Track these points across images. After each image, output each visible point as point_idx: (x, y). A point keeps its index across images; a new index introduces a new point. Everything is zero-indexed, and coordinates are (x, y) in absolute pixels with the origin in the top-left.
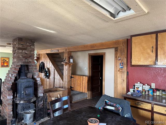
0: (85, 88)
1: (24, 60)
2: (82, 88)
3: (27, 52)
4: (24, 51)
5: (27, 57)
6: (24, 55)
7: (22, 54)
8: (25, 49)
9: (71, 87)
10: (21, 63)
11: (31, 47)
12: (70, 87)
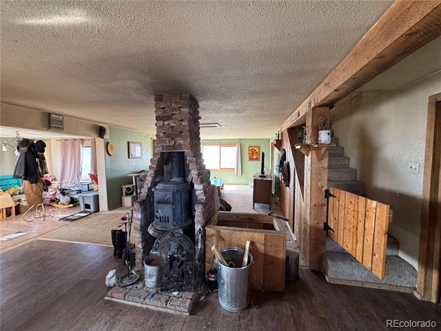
0: (373, 254)
1: (168, 142)
2: (360, 245)
3: (172, 125)
4: (166, 123)
5: (175, 135)
6: (168, 132)
7: (164, 129)
8: (169, 118)
9: (326, 227)
10: (160, 149)
11: (181, 112)
12: (322, 225)
